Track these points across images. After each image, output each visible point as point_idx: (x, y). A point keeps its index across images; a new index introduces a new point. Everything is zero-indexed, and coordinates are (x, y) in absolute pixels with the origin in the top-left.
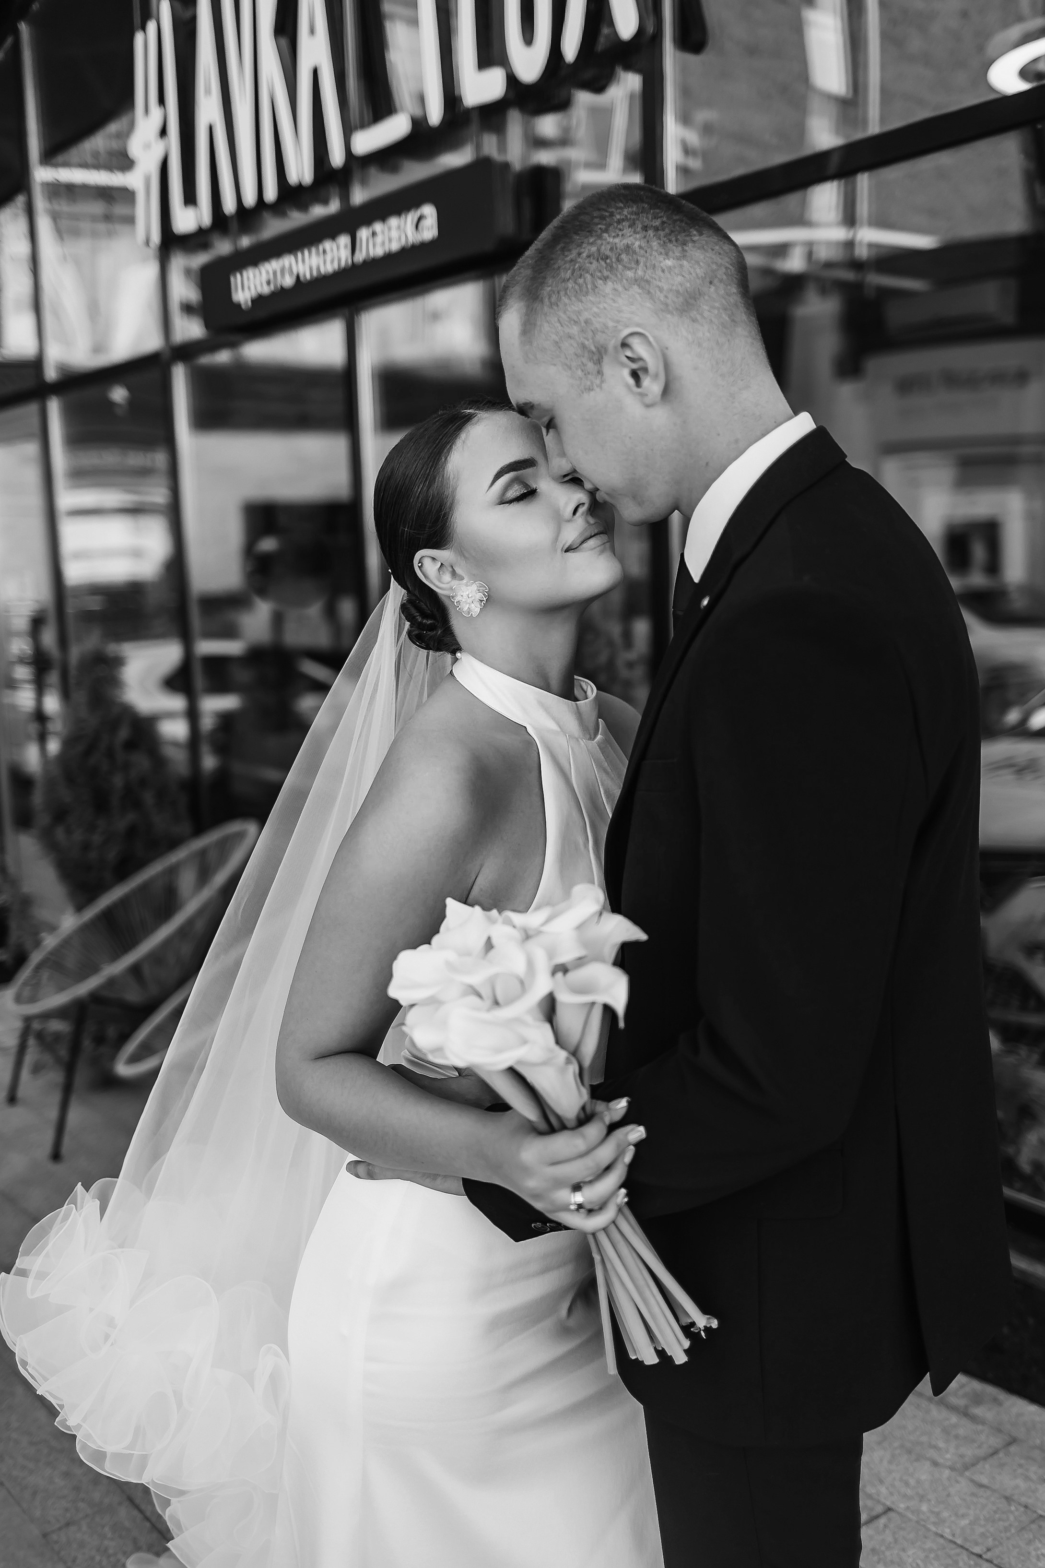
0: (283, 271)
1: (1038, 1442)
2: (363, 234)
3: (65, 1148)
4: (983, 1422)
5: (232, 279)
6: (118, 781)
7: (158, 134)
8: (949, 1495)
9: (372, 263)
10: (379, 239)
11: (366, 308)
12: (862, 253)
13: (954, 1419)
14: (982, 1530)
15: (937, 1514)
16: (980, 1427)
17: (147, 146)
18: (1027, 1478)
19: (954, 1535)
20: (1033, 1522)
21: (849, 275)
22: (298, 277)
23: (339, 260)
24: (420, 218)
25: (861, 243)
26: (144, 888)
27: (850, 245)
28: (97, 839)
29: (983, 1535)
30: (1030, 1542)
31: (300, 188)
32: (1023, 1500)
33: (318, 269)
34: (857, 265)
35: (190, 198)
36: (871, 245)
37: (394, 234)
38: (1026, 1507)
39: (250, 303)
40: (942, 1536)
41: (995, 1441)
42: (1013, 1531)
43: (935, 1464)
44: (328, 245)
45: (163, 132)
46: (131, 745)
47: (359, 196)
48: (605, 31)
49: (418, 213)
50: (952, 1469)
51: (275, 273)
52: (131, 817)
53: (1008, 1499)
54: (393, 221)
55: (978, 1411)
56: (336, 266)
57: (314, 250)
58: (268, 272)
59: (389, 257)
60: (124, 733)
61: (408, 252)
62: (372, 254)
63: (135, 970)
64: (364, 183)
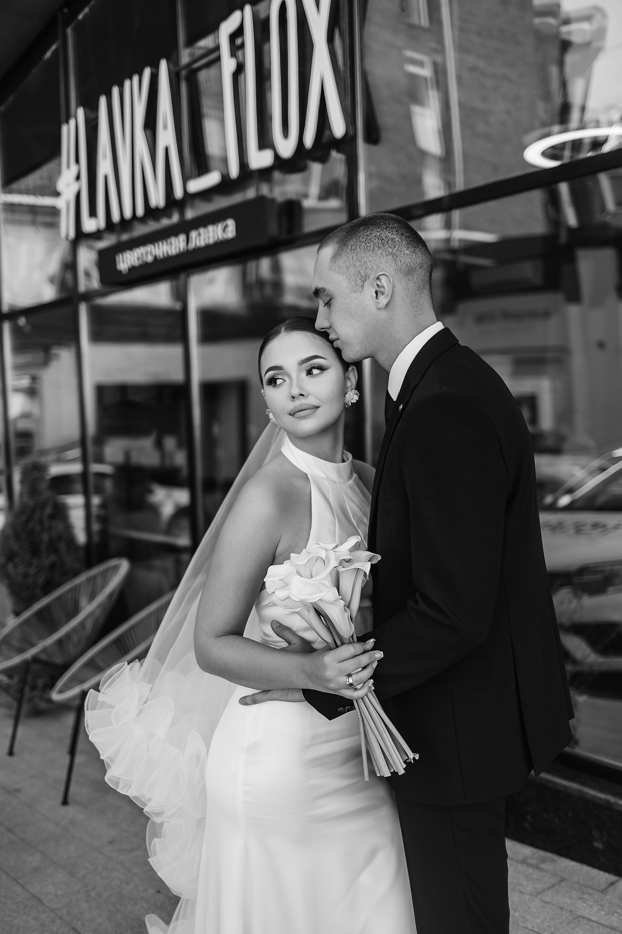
0: (147, 253)
1: (576, 880)
2: (193, 234)
3: (16, 750)
4: (546, 871)
5: (117, 258)
6: (45, 537)
7: (75, 179)
8: (529, 908)
9: (198, 250)
10: (202, 237)
11: (193, 273)
12: (455, 244)
13: (530, 870)
14: (548, 924)
15: (524, 917)
16: (545, 874)
17: (68, 185)
18: (571, 898)
19: (533, 927)
20: (575, 919)
21: (448, 257)
22: (155, 257)
23: (179, 248)
24: (226, 227)
25: (454, 239)
26: (59, 598)
27: (448, 240)
28: (32, 570)
29: (549, 926)
30: (574, 929)
31: (157, 209)
32: (569, 908)
33: (167, 253)
34: (453, 251)
35: (93, 213)
36: (460, 240)
37: (211, 235)
38: (571, 912)
39: (127, 270)
40: (527, 928)
41: (554, 880)
42: (565, 923)
43: (521, 893)
44: (173, 240)
45: (78, 178)
46: (52, 517)
47: (190, 214)
48: (327, 133)
49: (225, 224)
50: (531, 895)
51: (142, 254)
52: (53, 558)
53: (561, 908)
54: (211, 228)
55: (543, 866)
56: (178, 251)
57: (165, 242)
58: (138, 254)
59: (208, 247)
60: (48, 510)
61: (219, 244)
62: (198, 244)
63: (60, 642)
64: (193, 207)
